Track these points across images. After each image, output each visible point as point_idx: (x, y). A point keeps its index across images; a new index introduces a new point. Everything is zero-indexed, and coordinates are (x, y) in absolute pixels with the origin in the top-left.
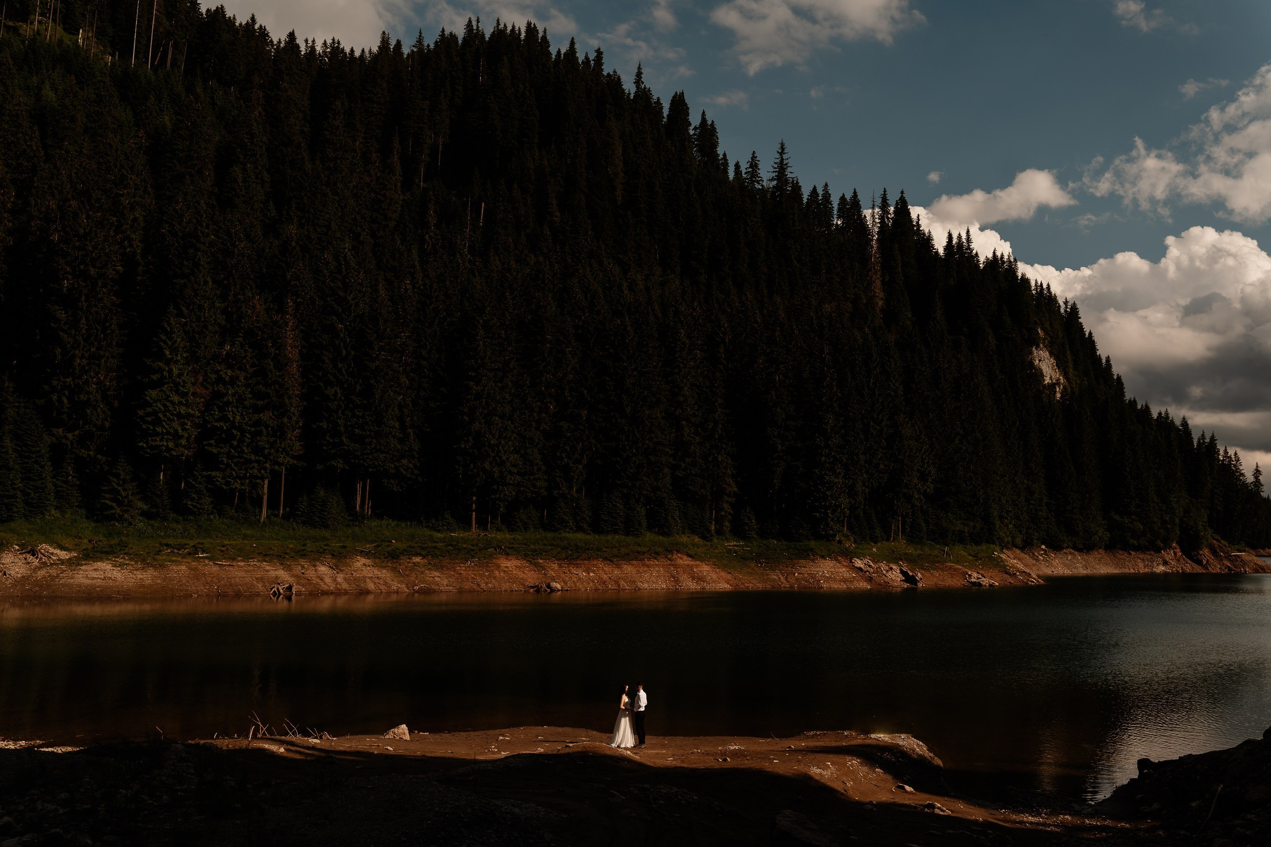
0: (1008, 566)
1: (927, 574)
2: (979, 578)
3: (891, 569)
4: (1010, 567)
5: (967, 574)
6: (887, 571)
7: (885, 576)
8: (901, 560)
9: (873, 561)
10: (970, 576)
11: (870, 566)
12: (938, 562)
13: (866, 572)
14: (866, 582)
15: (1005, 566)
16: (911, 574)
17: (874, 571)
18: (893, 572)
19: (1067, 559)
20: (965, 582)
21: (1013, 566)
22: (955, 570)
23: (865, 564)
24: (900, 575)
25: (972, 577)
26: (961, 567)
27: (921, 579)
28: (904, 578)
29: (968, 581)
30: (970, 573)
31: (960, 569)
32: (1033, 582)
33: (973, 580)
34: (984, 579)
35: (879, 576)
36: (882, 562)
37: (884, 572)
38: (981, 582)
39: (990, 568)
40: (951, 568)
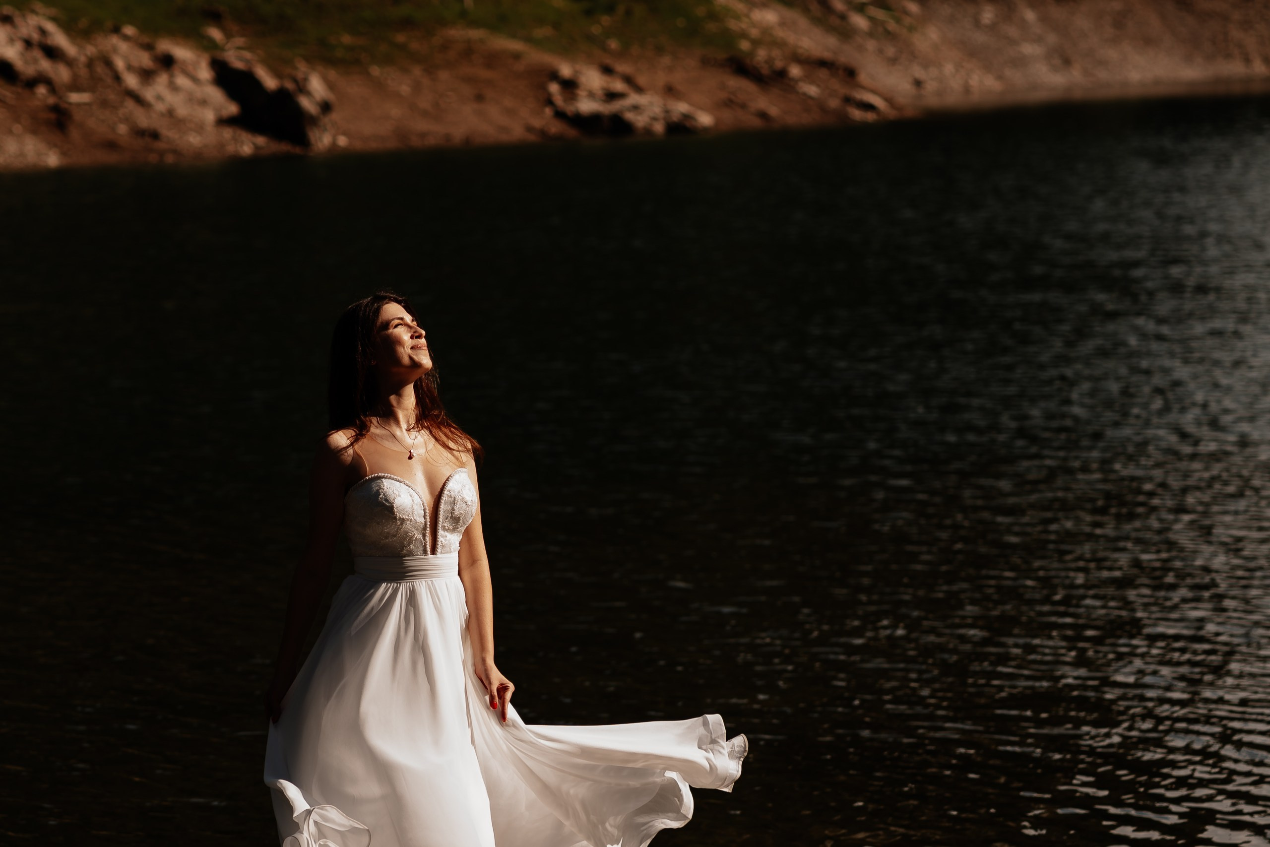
0: (744, 35)
1: (355, 88)
2: (611, 96)
3: (167, 62)
4: (756, 43)
5: (554, 76)
6: (147, 75)
7: (139, 100)
8: (216, 18)
9: (68, 27)
10: (570, 86)
11: (52, 53)
12: (407, 24)
13: (31, 83)
14: (34, 132)
15: (728, 38)
16: (270, 82)
17: (75, 77)
18: (182, 81)
19: (977, 23)
20: (545, 120)
21: (767, 38)
22: (493, 60)
23: (28, 43)
24: (216, 95)
25: (582, 93)
26: (515, 45)
27: (326, 107)
28: (232, 109)
29: (560, 115)
30: (566, 71)
31: (517, 56)
32: (869, 107)
33: (586, 106)
34: (634, 98)
35: (104, 104)
36: (116, 30)
37: (132, 81)
38: (630, 116)
39: (660, 50)
40: (468, 51)
